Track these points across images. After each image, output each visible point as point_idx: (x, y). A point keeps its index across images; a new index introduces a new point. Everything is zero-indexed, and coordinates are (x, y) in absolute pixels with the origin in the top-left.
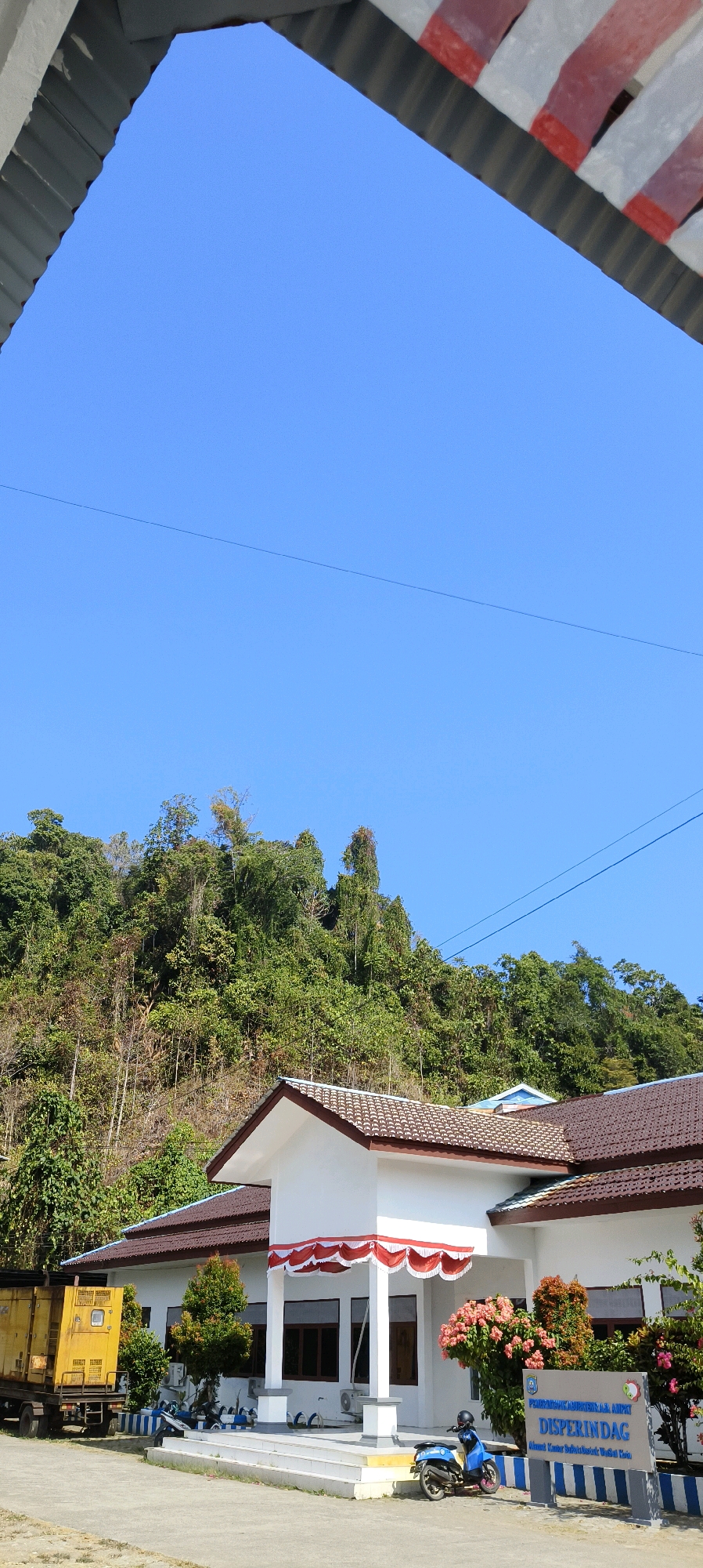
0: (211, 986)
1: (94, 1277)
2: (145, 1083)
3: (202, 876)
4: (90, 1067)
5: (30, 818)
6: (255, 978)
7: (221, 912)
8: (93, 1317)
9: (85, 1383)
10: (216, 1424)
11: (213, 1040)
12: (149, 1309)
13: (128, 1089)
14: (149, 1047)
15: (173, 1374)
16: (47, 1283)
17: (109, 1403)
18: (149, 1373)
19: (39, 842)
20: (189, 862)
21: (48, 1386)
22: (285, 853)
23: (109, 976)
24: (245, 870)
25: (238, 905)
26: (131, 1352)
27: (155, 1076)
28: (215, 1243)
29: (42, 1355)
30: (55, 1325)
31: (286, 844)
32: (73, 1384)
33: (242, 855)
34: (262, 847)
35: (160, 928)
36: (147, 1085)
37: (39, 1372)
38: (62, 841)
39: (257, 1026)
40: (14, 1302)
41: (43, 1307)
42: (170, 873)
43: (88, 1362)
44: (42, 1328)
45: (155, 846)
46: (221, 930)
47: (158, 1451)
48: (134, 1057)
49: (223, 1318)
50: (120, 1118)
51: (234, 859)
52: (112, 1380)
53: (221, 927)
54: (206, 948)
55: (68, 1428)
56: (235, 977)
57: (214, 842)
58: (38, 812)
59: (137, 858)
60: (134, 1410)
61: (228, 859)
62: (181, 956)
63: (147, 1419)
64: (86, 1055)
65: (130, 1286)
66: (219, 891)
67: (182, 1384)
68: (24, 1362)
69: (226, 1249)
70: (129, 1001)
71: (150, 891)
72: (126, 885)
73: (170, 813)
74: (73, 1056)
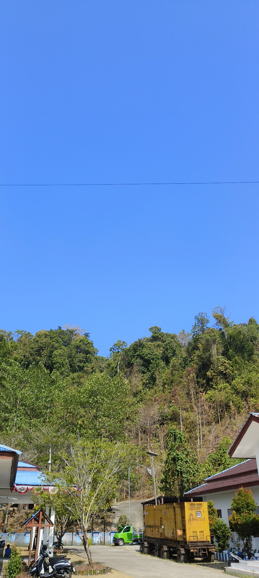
0: (226, 383)
1: (198, 498)
2: (208, 422)
3: (214, 341)
4: (186, 419)
5: (150, 330)
6: (242, 377)
7: (224, 354)
8: (197, 514)
9: (199, 541)
10: (252, 557)
11: (231, 403)
12: (220, 510)
13: (202, 425)
14: (207, 408)
15: (234, 536)
16: (179, 501)
17: (209, 549)
18: (224, 536)
19: (154, 339)
20: (208, 337)
21: (185, 542)
22: (245, 328)
23: (187, 383)
24: (231, 337)
25: (230, 350)
26: (215, 528)
27: (212, 420)
28: (240, 483)
29: (181, 529)
30: (183, 517)
31: (244, 324)
32: (194, 541)
33: (228, 331)
34: (235, 327)
35: (203, 363)
36: (209, 423)
37: (180, 536)
38: (162, 337)
39: (247, 396)
40: (168, 509)
41: (178, 511)
42: (202, 342)
43: (198, 532)
44: (179, 519)
45: (196, 333)
46: (225, 361)
47: (229, 568)
48: (202, 413)
49: (248, 513)
50: (201, 437)
51: (225, 333)
52: (209, 539)
53: (225, 360)
54: (221, 368)
55: (196, 559)
56: (235, 378)
57: (217, 328)
58: (152, 328)
59: (190, 338)
60: (221, 551)
61: (223, 334)
62: (212, 373)
63: (226, 555)
64: (184, 414)
65: (211, 501)
66: (222, 346)
67: (238, 540)
68: (174, 533)
69: (245, 485)
70: (196, 392)
71: (197, 350)
72: (188, 349)
73: (198, 320)
74: (180, 415)
